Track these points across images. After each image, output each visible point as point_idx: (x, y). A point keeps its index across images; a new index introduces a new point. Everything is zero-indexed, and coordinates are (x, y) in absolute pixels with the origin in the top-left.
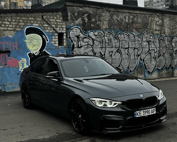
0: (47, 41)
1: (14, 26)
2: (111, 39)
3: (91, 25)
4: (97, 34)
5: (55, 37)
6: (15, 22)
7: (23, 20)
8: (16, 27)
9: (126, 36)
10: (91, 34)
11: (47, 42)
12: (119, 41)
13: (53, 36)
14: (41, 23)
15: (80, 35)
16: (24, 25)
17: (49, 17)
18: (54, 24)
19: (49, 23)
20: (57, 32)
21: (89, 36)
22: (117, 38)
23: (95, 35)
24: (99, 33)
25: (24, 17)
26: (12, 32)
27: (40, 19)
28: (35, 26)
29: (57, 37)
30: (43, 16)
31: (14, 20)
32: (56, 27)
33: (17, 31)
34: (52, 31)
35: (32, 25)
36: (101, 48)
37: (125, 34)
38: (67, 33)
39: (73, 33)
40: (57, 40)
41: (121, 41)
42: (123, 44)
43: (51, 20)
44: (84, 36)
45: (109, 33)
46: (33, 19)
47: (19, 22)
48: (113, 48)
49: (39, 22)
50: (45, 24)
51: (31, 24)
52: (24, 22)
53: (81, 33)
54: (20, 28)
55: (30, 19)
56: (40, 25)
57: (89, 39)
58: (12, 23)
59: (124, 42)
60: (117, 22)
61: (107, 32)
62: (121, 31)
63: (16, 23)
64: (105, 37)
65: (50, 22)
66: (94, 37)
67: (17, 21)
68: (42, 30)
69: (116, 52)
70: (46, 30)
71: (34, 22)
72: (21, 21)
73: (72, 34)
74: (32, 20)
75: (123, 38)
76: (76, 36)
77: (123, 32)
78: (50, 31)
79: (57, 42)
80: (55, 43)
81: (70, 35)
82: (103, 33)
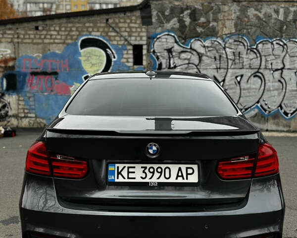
0: (114, 57)
1: (63, 37)
2: (239, 53)
3: (198, 29)
4: (210, 45)
5: (127, 52)
6: (65, 31)
7: (77, 28)
8: (66, 39)
9: (276, 46)
10: (197, 45)
11: (113, 60)
12: (261, 56)
13: (125, 50)
14: (104, 31)
15: (173, 47)
16: (78, 35)
17: (117, 21)
18: (126, 31)
19: (118, 30)
20: (131, 45)
21: (191, 48)
22: (255, 50)
23: (204, 47)
24: (213, 42)
25: (79, 23)
26: (61, 45)
27: (103, 25)
28: (95, 36)
29: (131, 52)
30: (107, 20)
31: (63, 29)
32: (130, 36)
33: (68, 44)
34: (122, 42)
35: (90, 35)
36: (217, 69)
37: (274, 43)
38: (148, 45)
39: (161, 45)
40: (132, 56)
41: (265, 56)
42: (270, 62)
43: (121, 25)
44: (182, 49)
45: (235, 41)
46: (91, 25)
47: (71, 31)
48: (243, 68)
49: (101, 30)
50: (111, 32)
51: (88, 33)
52: (78, 31)
53: (175, 44)
54: (72, 39)
55: (87, 25)
56: (103, 34)
57: (192, 54)
58: (60, 33)
59: (272, 57)
60: (257, 21)
61: (231, 41)
62: (264, 38)
63: (66, 33)
64: (227, 49)
65: (120, 28)
66: (202, 50)
67: (68, 29)
68: (105, 41)
69: (252, 77)
70: (112, 41)
71: (93, 29)
72: (74, 29)
73: (158, 45)
74: (89, 27)
75: (271, 50)
76: (165, 50)
77: (271, 38)
78: (119, 43)
79: (131, 60)
80: (128, 62)
81: (155, 49)
82: (224, 41)
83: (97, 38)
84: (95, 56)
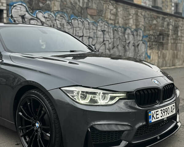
2: (63, 24)
3: (40, 4)
4: (47, 16)
9: (80, 22)
10: (40, 15)
15: (25, 15)
21: (37, 17)
22: (70, 23)
23: (44, 17)
24: (49, 15)
38: (7, 10)
39: (16, 12)
41: (75, 27)
44: (31, 17)
45: (61, 16)
53: (26, 13)
57: (38, 21)
59: (78, 29)
62: (74, 16)
64: (57, 21)
75: (77, 24)
76: (20, 16)
77: (77, 17)
81: (13, 14)
82: (55, 15)
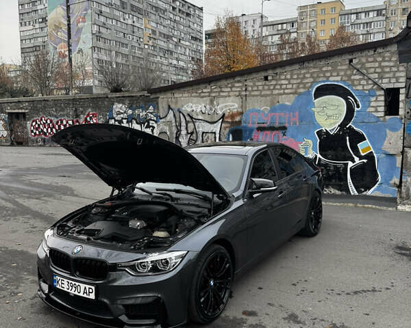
0: (358, 107)
1: (294, 86)
5: (377, 98)
6: (297, 79)
7: (312, 74)
8: (298, 87)
13: (373, 96)
14: (345, 75)
16: (312, 82)
17: (364, 60)
18: (375, 72)
19: (364, 71)
20: (383, 89)
25: (314, 68)
26: (291, 95)
27: (344, 67)
28: (334, 81)
29: (382, 98)
30: (351, 61)
31: (295, 77)
32: (382, 78)
33: (300, 94)
34: (370, 87)
35: (328, 80)
38: (408, 87)
40: (383, 104)
43: (368, 65)
46: (330, 68)
47: (304, 78)
49: (342, 73)
50: (355, 75)
51: (325, 79)
52: (313, 77)
54: (304, 88)
55: (324, 69)
56: (344, 78)
58: (292, 81)
63: (299, 81)
65: (367, 69)
67: (301, 76)
70: (355, 86)
71: (331, 74)
72: (308, 75)
74: (327, 71)
78: (365, 88)
79: (382, 109)
80: (377, 111)
83: (336, 83)
84: (332, 105)
